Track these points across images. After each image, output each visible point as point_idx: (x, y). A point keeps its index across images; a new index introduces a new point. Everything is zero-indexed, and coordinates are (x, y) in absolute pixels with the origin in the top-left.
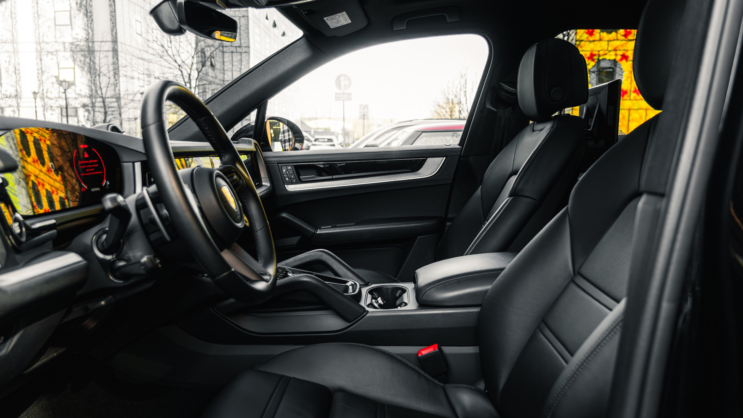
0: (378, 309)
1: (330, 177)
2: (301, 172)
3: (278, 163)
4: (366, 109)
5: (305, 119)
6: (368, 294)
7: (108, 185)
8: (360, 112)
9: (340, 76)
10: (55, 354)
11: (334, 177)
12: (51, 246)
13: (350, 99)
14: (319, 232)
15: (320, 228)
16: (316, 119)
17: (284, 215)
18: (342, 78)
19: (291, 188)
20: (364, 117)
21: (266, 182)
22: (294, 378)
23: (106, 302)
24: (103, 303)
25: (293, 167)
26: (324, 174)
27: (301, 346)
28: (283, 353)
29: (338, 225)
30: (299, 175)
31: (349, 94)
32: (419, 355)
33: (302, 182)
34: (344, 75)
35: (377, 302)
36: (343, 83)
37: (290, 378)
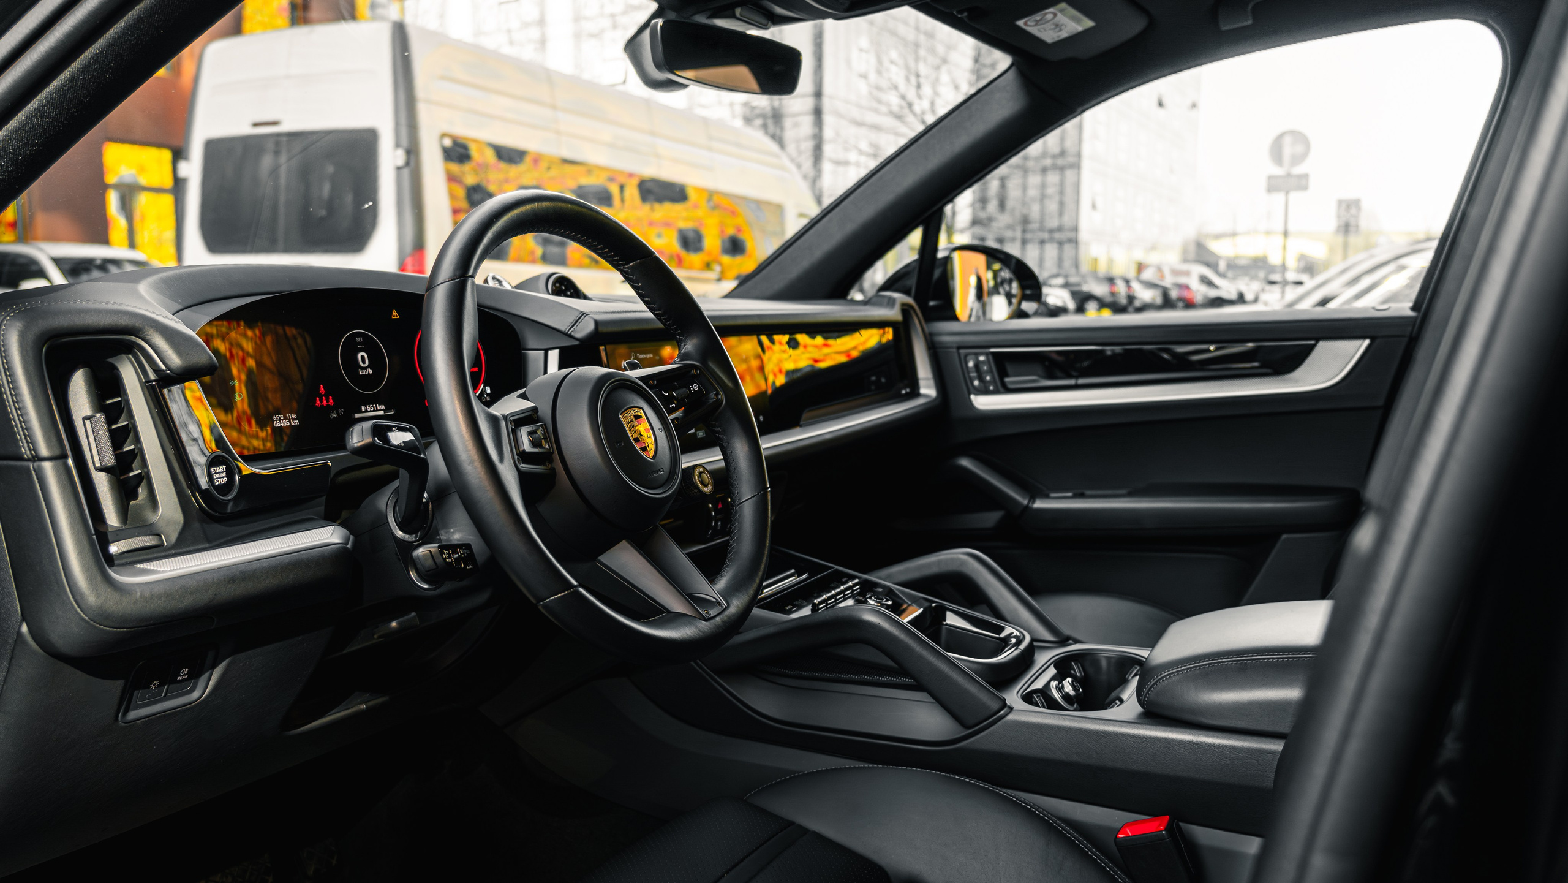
0: (1038, 705)
1: (1072, 382)
2: (1010, 368)
3: (959, 348)
4: (1353, 211)
5: (1207, 236)
6: (1052, 665)
7: (488, 395)
8: (1339, 217)
9: (1281, 136)
10: (363, 706)
11: (1081, 381)
12: (322, 509)
13: (1305, 188)
14: (1039, 504)
15: (1046, 496)
16: (1234, 234)
17: (965, 462)
18: (1287, 140)
19: (984, 403)
20: (1346, 228)
21: (928, 387)
22: (815, 833)
23: (398, 624)
24: (394, 624)
25: (991, 357)
26: (1059, 374)
27: (861, 765)
28: (822, 771)
29: (1088, 492)
30: (1003, 373)
31: (1306, 176)
32: (1120, 836)
33: (1008, 390)
34: (1292, 133)
35: (1060, 689)
36: (1288, 151)
37: (805, 831)
